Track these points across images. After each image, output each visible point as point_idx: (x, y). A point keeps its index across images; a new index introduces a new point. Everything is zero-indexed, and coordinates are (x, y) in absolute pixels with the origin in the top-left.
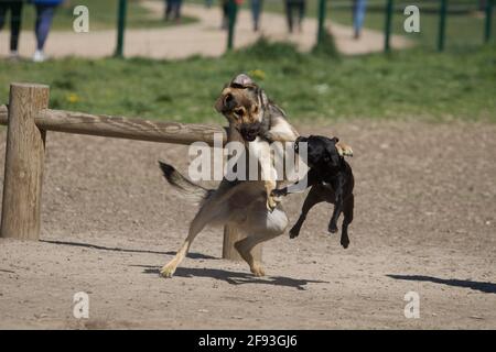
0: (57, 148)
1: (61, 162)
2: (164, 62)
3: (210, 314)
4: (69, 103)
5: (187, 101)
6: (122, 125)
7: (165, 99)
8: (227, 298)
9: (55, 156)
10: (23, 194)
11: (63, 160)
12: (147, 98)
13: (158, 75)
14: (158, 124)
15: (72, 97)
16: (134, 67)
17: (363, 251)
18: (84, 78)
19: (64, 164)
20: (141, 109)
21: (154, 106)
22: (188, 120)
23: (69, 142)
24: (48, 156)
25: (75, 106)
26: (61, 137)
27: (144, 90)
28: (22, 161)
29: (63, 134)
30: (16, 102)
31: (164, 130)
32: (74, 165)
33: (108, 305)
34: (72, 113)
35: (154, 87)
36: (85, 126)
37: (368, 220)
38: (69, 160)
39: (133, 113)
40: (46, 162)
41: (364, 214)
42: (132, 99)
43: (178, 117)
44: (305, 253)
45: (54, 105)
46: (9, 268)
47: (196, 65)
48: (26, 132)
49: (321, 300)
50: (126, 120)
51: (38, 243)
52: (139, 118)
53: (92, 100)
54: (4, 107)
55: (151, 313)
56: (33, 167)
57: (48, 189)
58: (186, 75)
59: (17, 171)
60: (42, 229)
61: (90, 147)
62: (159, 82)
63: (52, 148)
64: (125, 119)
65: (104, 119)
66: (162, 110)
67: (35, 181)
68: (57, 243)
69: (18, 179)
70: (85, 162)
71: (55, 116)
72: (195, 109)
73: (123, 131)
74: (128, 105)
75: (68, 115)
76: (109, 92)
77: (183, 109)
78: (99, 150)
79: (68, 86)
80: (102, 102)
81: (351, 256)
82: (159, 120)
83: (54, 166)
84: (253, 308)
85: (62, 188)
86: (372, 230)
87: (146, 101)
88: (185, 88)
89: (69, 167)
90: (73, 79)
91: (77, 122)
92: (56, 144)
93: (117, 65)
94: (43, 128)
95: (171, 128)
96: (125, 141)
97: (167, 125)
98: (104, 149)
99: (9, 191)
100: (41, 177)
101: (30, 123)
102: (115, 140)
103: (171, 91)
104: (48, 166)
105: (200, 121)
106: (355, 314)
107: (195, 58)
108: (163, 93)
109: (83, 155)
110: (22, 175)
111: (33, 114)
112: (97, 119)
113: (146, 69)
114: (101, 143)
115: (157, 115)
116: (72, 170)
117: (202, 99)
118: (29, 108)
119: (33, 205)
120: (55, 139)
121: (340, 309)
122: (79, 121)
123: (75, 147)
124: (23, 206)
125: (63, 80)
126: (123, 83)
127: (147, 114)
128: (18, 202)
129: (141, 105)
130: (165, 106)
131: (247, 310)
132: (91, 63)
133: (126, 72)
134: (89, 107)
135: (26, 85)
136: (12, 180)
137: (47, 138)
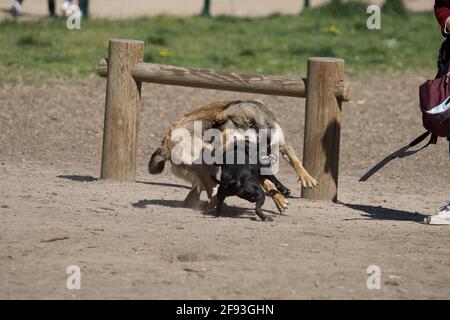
0: (151, 98)
1: (154, 111)
2: (247, 20)
3: (291, 248)
4: (162, 57)
5: (267, 55)
6: (210, 77)
7: (248, 53)
8: (305, 233)
9: (149, 105)
10: (121, 140)
11: (156, 109)
12: (232, 52)
13: (242, 32)
14: (243, 76)
15: (164, 52)
16: (220, 24)
17: (430, 190)
18: (175, 34)
19: (157, 112)
20: (227, 63)
21: (238, 59)
22: (269, 73)
23: (162, 92)
24: (142, 105)
25: (167, 60)
26: (155, 88)
27: (229, 45)
28: (120, 110)
29: (157, 85)
30: (114, 57)
31: (248, 82)
32: (166, 114)
33: (197, 240)
34: (165, 67)
35: (238, 43)
36: (176, 77)
37: (433, 163)
38: (162, 108)
39: (220, 66)
40: (141, 111)
41: (430, 158)
42: (219, 54)
43: (260, 70)
44: (376, 193)
45: (148, 59)
46: (110, 206)
47: (276, 22)
48: (123, 84)
49: (391, 235)
50: (213, 73)
51: (135, 184)
52: (225, 70)
53: (182, 55)
54: (103, 61)
55: (237, 247)
56: (130, 115)
57: (142, 135)
58: (267, 31)
59: (115, 119)
60: (138, 170)
61: (180, 97)
62: (243, 38)
63: (147, 98)
64: (212, 71)
65: (193, 72)
66: (245, 64)
67: (132, 128)
68: (152, 183)
69: (117, 126)
70: (176, 111)
71: (149, 69)
72: (275, 62)
73: (210, 82)
74: (215, 59)
75: (162, 68)
76: (197, 47)
77: (264, 63)
78: (188, 99)
79: (160, 42)
80: (192, 56)
81: (419, 196)
82: (242, 72)
83: (149, 115)
84: (329, 242)
85: (156, 134)
86: (437, 172)
87: (231, 56)
88: (266, 43)
89: (162, 116)
90: (166, 36)
91: (169, 74)
92: (150, 94)
93: (205, 23)
94: (139, 80)
95: (254, 79)
96: (212, 91)
97: (251, 77)
98: (193, 98)
99: (109, 137)
100: (137, 124)
101: (127, 76)
102: (203, 91)
103: (254, 46)
104: (142, 114)
105: (280, 74)
106: (422, 248)
107: (275, 16)
108: (246, 48)
109: (174, 104)
110: (120, 122)
111: (130, 68)
112: (187, 72)
113: (230, 26)
114: (190, 94)
115: (240, 68)
116: (164, 118)
117: (281, 53)
118: (126, 62)
119: (130, 149)
120: (149, 90)
121: (408, 244)
122: (172, 73)
123: (168, 96)
124: (121, 150)
125: (156, 36)
126: (210, 39)
127: (232, 67)
128: (116, 147)
129: (226, 59)
130: (248, 60)
131: (323, 244)
132: (181, 21)
133: (213, 29)
134: (180, 60)
135: (124, 41)
136: (110, 126)
137: (142, 89)
